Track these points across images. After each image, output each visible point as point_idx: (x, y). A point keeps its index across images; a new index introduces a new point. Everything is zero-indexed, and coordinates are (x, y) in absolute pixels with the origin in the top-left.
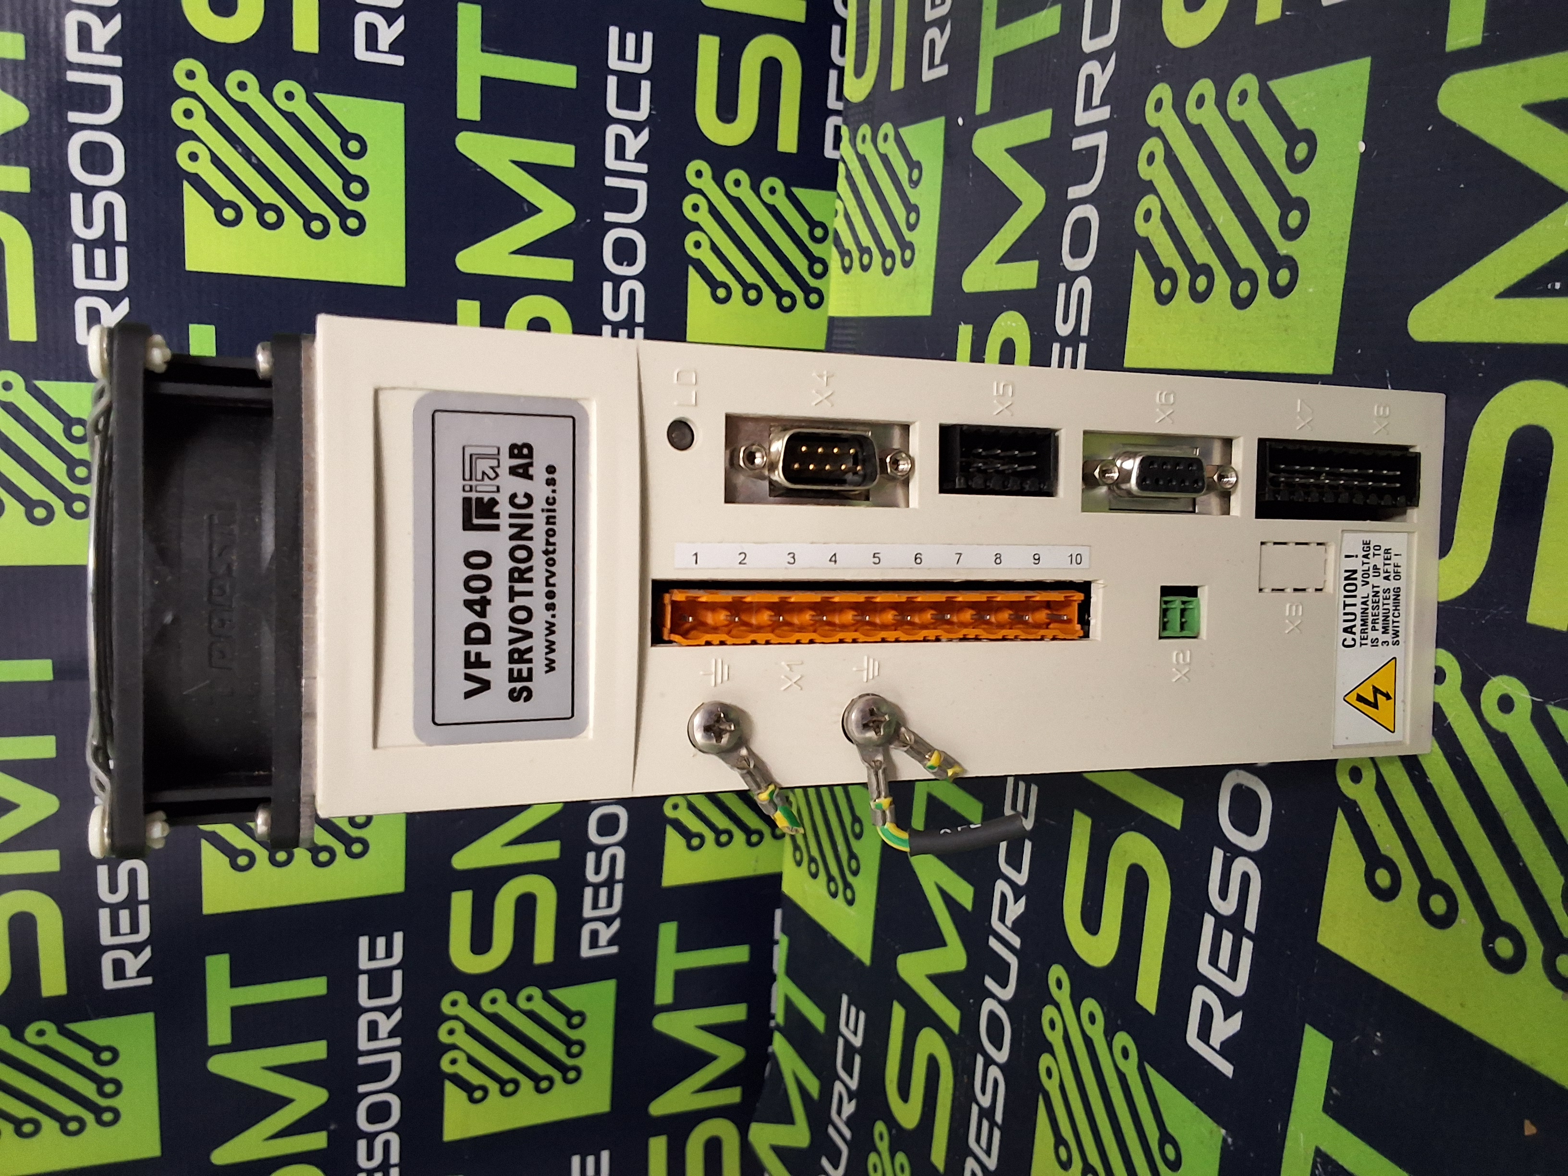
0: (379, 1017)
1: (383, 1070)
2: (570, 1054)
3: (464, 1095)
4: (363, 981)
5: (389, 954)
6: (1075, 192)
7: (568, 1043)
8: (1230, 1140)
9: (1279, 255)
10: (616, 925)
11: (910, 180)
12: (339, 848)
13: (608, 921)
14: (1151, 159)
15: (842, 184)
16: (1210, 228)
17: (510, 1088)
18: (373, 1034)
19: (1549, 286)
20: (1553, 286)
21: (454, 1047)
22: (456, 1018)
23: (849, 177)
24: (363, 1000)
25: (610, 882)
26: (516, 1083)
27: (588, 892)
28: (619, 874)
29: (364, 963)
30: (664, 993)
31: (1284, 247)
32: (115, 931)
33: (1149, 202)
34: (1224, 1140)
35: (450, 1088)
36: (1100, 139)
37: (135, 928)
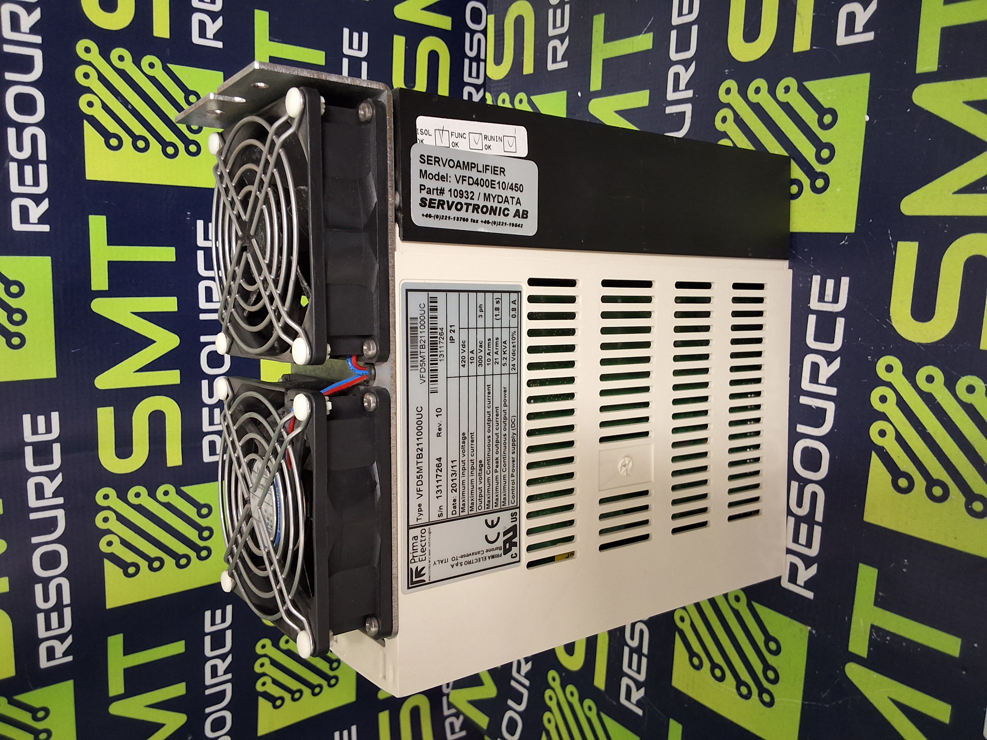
0: (218, 662)
1: (220, 696)
2: (332, 669)
3: (270, 704)
4: (208, 640)
5: (223, 620)
7: (330, 662)
8: (814, 632)
9: (816, 172)
12: (193, 555)
14: (724, 120)
17: (297, 695)
18: (214, 674)
19: (983, 188)
21: (264, 674)
22: (265, 656)
24: (208, 652)
26: (300, 691)
29: (208, 628)
31: (819, 168)
32: (48, 627)
33: (723, 143)
34: (810, 632)
35: (261, 701)
36: (687, 108)
37: (61, 624)
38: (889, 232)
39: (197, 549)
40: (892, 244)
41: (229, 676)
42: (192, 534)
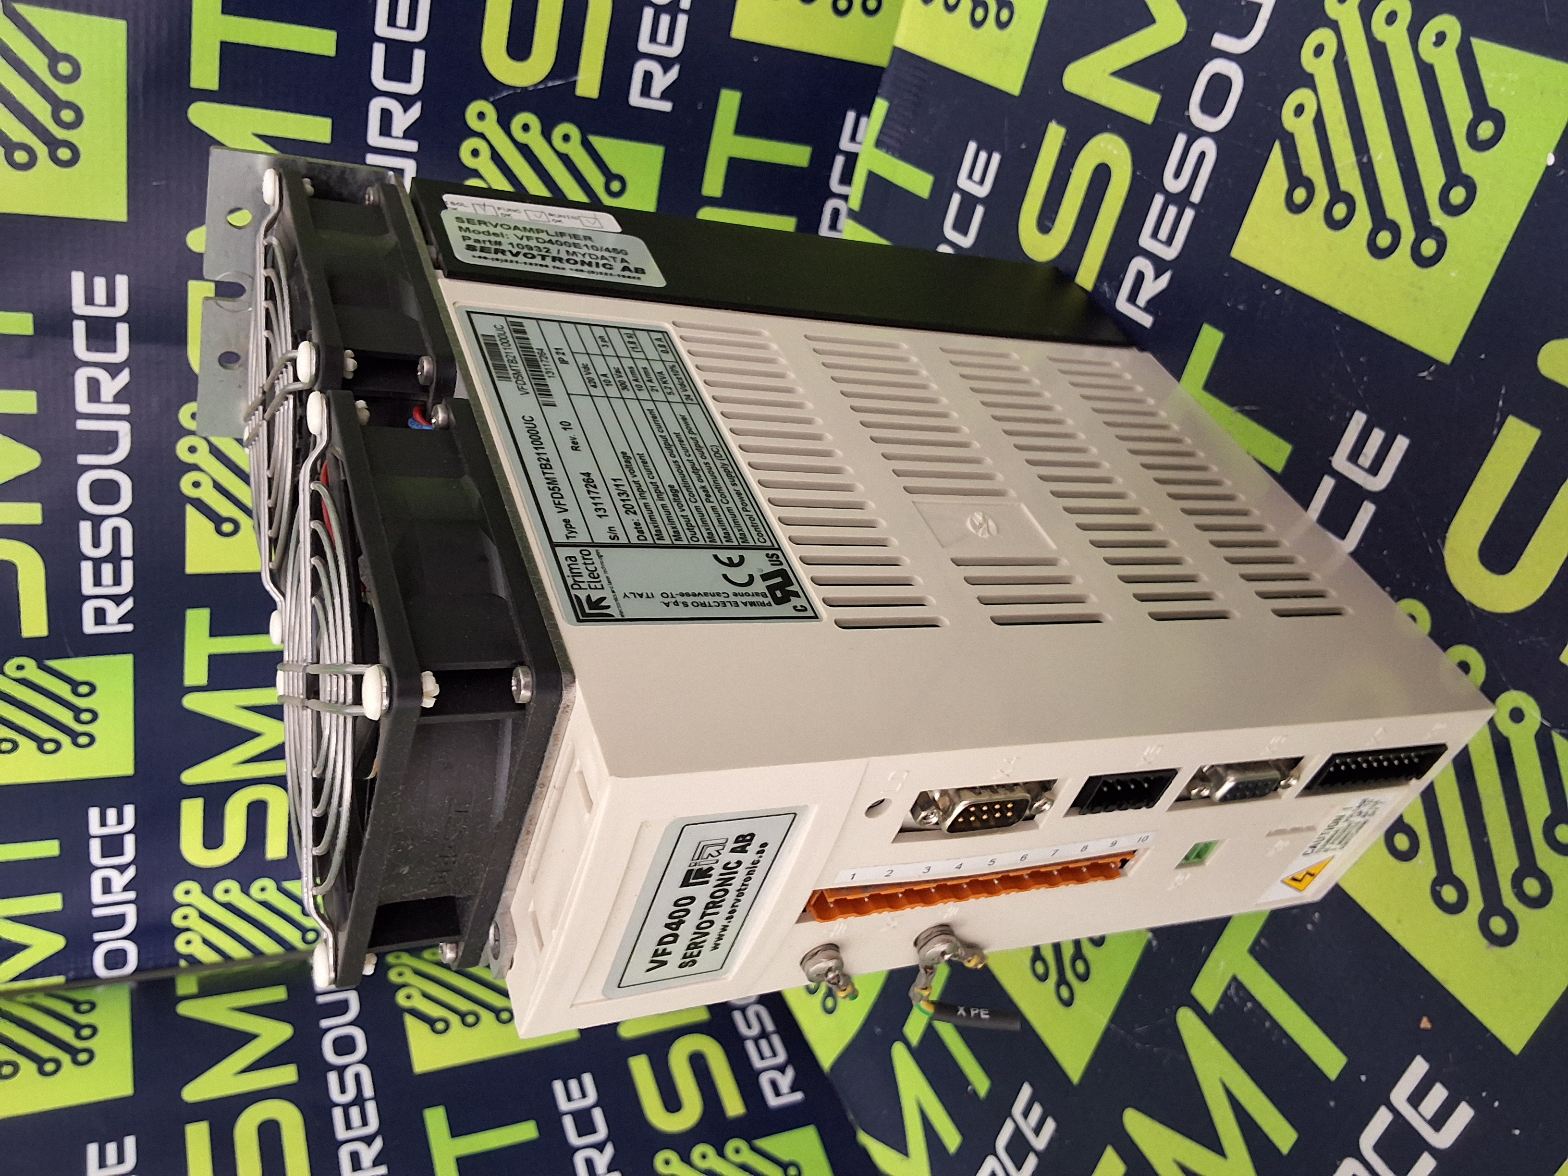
6: (1220, 41)
8: (1154, 943)
9: (1430, 223)
14: (1319, 51)
16: (1365, 160)
31: (1438, 218)
32: (97, 582)
33: (1301, 95)
34: (1149, 943)
37: (117, 581)
38: (1503, 391)
40: (1498, 414)
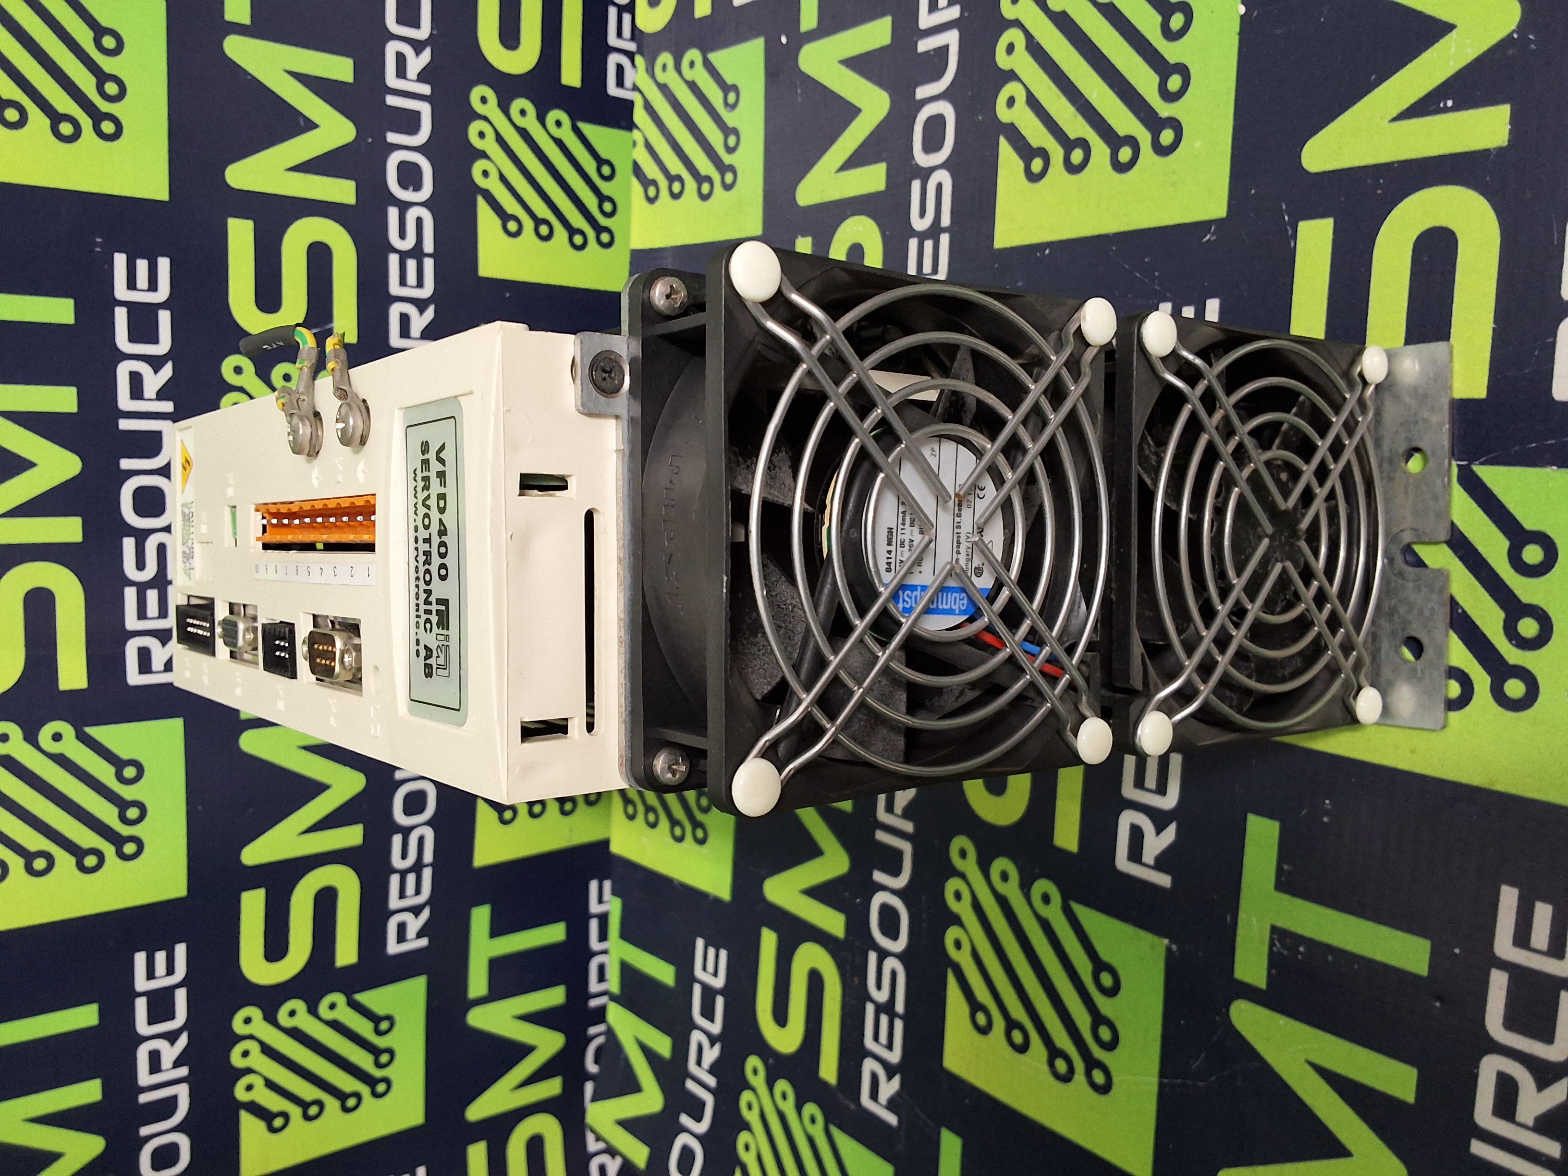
0: (161, 1045)
1: (167, 1107)
2: (379, 1065)
3: (261, 1125)
4: (141, 1004)
5: (170, 971)
6: (922, 92)
7: (375, 1051)
8: (1174, 947)
9: (1160, 118)
10: (425, 914)
11: (726, 103)
12: (108, 849)
13: (416, 911)
14: (1010, 49)
15: (640, 115)
17: (313, 1110)
18: (155, 1065)
19: (1442, 105)
20: (1445, 104)
21: (249, 1071)
22: (251, 1037)
23: (649, 108)
24: (142, 1026)
25: (417, 867)
26: (320, 1104)
27: (395, 880)
28: (428, 857)
29: (141, 983)
30: (477, 985)
31: (1164, 110)
34: (1168, 949)
35: (246, 1118)
36: (952, 38)
38: (1284, 207)
39: (117, 840)
40: (1288, 228)
41: (183, 1071)
42: (107, 813)
